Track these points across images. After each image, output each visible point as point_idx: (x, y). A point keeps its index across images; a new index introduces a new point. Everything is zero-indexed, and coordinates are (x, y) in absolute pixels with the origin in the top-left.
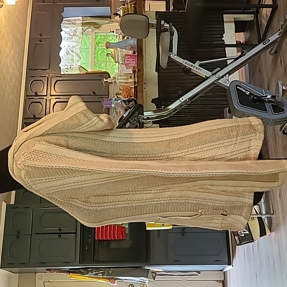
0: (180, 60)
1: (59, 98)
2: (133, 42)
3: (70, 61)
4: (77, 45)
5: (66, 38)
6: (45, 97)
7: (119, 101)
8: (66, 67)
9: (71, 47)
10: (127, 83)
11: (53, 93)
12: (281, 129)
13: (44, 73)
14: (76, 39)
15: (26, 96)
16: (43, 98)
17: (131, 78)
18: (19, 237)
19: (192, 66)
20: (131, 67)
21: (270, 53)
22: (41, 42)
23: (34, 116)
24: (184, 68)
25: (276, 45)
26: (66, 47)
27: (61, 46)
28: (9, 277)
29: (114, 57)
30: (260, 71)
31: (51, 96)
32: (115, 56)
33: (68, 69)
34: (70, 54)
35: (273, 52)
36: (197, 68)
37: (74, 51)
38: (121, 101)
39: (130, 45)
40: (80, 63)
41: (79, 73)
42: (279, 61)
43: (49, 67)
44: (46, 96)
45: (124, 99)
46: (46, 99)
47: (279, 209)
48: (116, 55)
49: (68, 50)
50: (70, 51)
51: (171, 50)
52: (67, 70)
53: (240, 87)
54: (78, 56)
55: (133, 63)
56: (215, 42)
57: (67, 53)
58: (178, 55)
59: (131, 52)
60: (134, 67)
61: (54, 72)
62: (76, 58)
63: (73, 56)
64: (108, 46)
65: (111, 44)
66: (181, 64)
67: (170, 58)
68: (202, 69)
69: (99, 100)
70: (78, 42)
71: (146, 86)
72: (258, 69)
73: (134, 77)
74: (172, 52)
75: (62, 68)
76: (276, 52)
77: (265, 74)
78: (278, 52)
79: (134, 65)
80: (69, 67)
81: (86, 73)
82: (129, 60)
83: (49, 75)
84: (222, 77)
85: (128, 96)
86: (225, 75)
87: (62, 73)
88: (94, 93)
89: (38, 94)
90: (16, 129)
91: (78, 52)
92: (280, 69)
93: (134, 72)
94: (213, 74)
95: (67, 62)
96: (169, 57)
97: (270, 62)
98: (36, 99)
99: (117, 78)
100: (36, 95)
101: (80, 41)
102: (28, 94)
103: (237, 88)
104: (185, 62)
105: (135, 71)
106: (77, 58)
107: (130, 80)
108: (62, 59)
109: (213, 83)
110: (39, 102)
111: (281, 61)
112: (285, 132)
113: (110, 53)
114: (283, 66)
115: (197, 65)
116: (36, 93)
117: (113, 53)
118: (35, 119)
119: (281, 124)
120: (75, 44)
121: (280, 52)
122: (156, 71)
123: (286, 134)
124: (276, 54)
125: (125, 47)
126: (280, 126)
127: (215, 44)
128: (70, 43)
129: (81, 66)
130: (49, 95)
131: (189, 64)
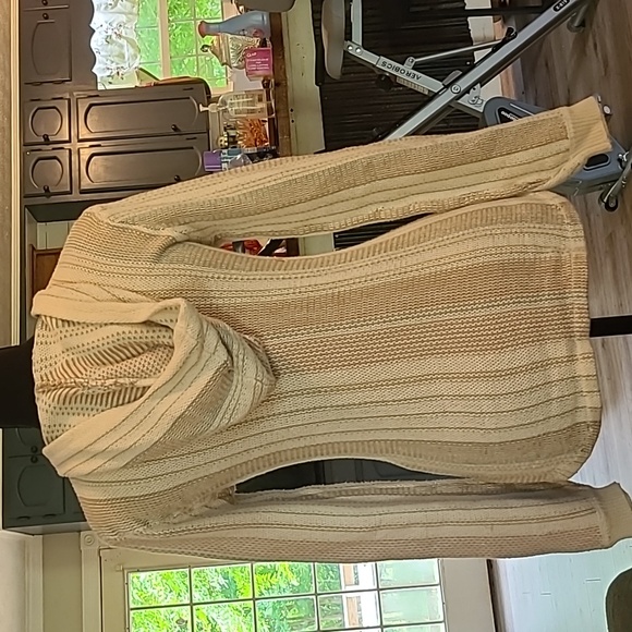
0: (370, 58)
1: (99, 146)
2: (259, 18)
3: (116, 59)
4: (129, 21)
5: (103, 6)
6: (66, 146)
7: (239, 156)
8: (108, 73)
9: (114, 25)
10: (253, 111)
11: (84, 134)
12: (601, 198)
13: (58, 91)
14: (125, 7)
15: (24, 144)
16: (62, 148)
17: (260, 100)
18: (37, 460)
19: (397, 69)
20: (259, 76)
21: (569, 27)
22: (46, 18)
23: (47, 190)
24: (381, 76)
25: (584, 8)
26: (105, 26)
27: (92, 25)
28: (23, 546)
29: (218, 53)
30: (547, 65)
31: (80, 141)
32: (221, 50)
33: (113, 77)
34: (114, 42)
35: (576, 24)
36: (408, 74)
37: (123, 34)
38: (243, 157)
39: (253, 26)
40: (138, 60)
41: (138, 84)
42: (590, 44)
43: (71, 77)
44: (70, 141)
45: (250, 151)
46: (70, 150)
47: (603, 370)
48: (223, 47)
49: (110, 32)
50: (114, 36)
51: (348, 36)
52: (110, 79)
53: (508, 112)
54: (133, 47)
55: (264, 69)
56: (444, 6)
57: (108, 40)
58: (366, 46)
59: (256, 42)
60: (265, 78)
61: (83, 87)
62: (128, 51)
63: (122, 46)
64: (204, 29)
65: (211, 27)
66: (374, 66)
67: (347, 55)
68: (420, 74)
69: (188, 144)
70: (131, 14)
71: (296, 117)
72: (541, 61)
73: (268, 99)
74: (351, 40)
75: (99, 76)
76: (583, 24)
77: (558, 73)
78: (587, 23)
79: (267, 73)
80: (115, 72)
81: (155, 85)
82: (254, 63)
83: (71, 94)
84: (467, 91)
85: (256, 140)
86: (472, 86)
87: (100, 87)
88: (176, 129)
89: (51, 139)
90: (8, 221)
91: (133, 36)
92: (594, 64)
93: (266, 86)
94: (446, 87)
95: (109, 62)
96: (346, 53)
97: (571, 45)
98: (48, 150)
99: (229, 101)
100: (47, 141)
101: (135, 10)
102: (28, 141)
103: (501, 116)
104: (381, 62)
105: (268, 84)
106: (132, 51)
107: (259, 106)
108: (97, 55)
109: (448, 106)
110: (55, 158)
111: (595, 45)
112: (612, 205)
113: (210, 44)
114: (600, 55)
115: (408, 66)
116: (46, 138)
117: (215, 43)
118: (49, 197)
119: (601, 189)
120: (123, 18)
121: (591, 25)
122: (317, 84)
123: (613, 209)
124: (582, 29)
125: (242, 32)
126: (599, 193)
127: (445, 9)
128: (111, 17)
129: (141, 69)
130: (74, 139)
131: (391, 67)
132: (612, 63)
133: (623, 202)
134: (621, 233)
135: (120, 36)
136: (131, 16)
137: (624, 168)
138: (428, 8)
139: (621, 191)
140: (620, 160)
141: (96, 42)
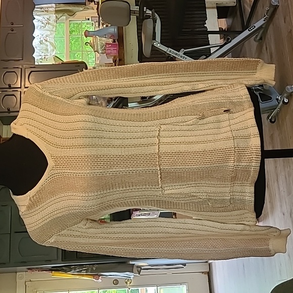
0: (164, 48)
2: (113, 30)
3: (44, 51)
4: (51, 34)
5: (39, 27)
6: (19, 90)
8: (40, 57)
9: (44, 36)
11: (28, 85)
12: (268, 117)
13: (17, 64)
14: (49, 28)
16: (17, 91)
19: (176, 54)
20: (112, 56)
21: (255, 40)
22: (12, 31)
23: (9, 110)
24: (169, 57)
25: (262, 31)
26: (40, 37)
27: (34, 35)
29: (93, 46)
31: (25, 88)
34: (43, 43)
35: (258, 39)
36: (181, 57)
37: (48, 40)
39: (110, 33)
40: (54, 52)
41: (54, 63)
42: (264, 48)
43: (22, 58)
44: (21, 88)
46: (21, 92)
48: (95, 43)
49: (42, 39)
50: (44, 41)
51: (154, 38)
52: (41, 60)
54: (52, 46)
55: (114, 52)
56: (198, 30)
57: (41, 42)
58: (161, 43)
59: (111, 41)
60: (115, 57)
61: (29, 63)
62: (50, 48)
63: (47, 45)
64: (87, 34)
65: (90, 33)
66: (165, 52)
68: (187, 57)
74: (155, 40)
75: (36, 58)
76: (261, 39)
78: (263, 39)
79: (115, 55)
80: (43, 57)
81: (62, 63)
82: (110, 50)
83: (22, 66)
87: (36, 64)
89: (12, 86)
91: (53, 41)
92: (266, 57)
95: (41, 53)
96: (153, 46)
97: (255, 49)
98: (10, 91)
100: (10, 87)
101: (54, 29)
102: (1, 87)
104: (169, 50)
105: (116, 61)
106: (52, 48)
108: (35, 49)
110: (13, 95)
111: (266, 48)
112: (273, 120)
113: (89, 42)
114: (268, 53)
115: (181, 53)
116: (10, 86)
117: (92, 41)
118: (9, 113)
119: (268, 112)
120: (49, 33)
121: (265, 39)
122: (138, 60)
123: (273, 122)
124: (261, 41)
125: (105, 36)
126: (267, 114)
127: (198, 31)
128: (43, 32)
129: (56, 56)
130: (23, 87)
131: (173, 53)
132: (274, 56)
133: (278, 119)
134: (276, 133)
135: (46, 41)
136: (52, 32)
137: (279, 103)
138: (190, 30)
139: (277, 114)
140: (277, 99)
141: (35, 43)
